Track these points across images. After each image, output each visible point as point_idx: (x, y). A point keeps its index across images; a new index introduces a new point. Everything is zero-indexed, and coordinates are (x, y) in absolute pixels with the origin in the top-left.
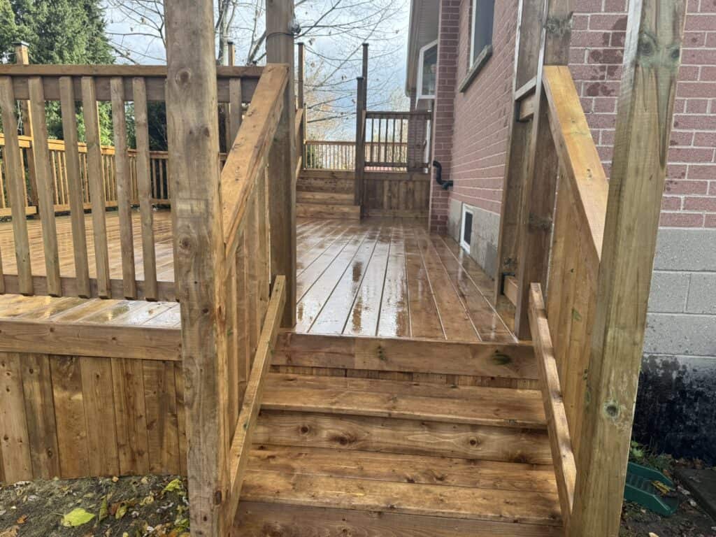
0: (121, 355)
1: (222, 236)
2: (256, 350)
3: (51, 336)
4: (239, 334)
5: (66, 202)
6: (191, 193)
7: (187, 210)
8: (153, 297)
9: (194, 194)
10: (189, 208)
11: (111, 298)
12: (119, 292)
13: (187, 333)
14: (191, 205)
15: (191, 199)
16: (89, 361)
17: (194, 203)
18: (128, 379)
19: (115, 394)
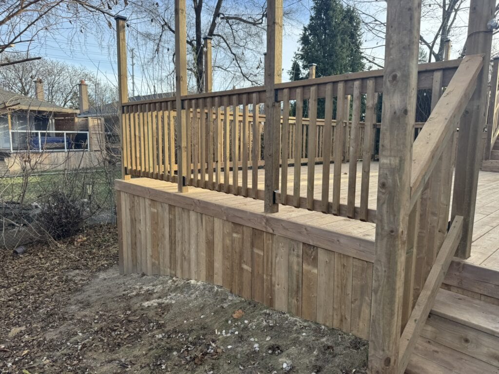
0: (341, 252)
1: (410, 182)
2: (431, 268)
3: (305, 232)
4: (418, 254)
5: (321, 157)
6: (391, 152)
7: (387, 164)
8: (364, 218)
9: (393, 153)
10: (388, 162)
11: (340, 216)
12: (344, 212)
13: (379, 245)
14: (390, 160)
15: (390, 156)
16: (323, 251)
17: (392, 159)
18: (344, 268)
19: (335, 275)
